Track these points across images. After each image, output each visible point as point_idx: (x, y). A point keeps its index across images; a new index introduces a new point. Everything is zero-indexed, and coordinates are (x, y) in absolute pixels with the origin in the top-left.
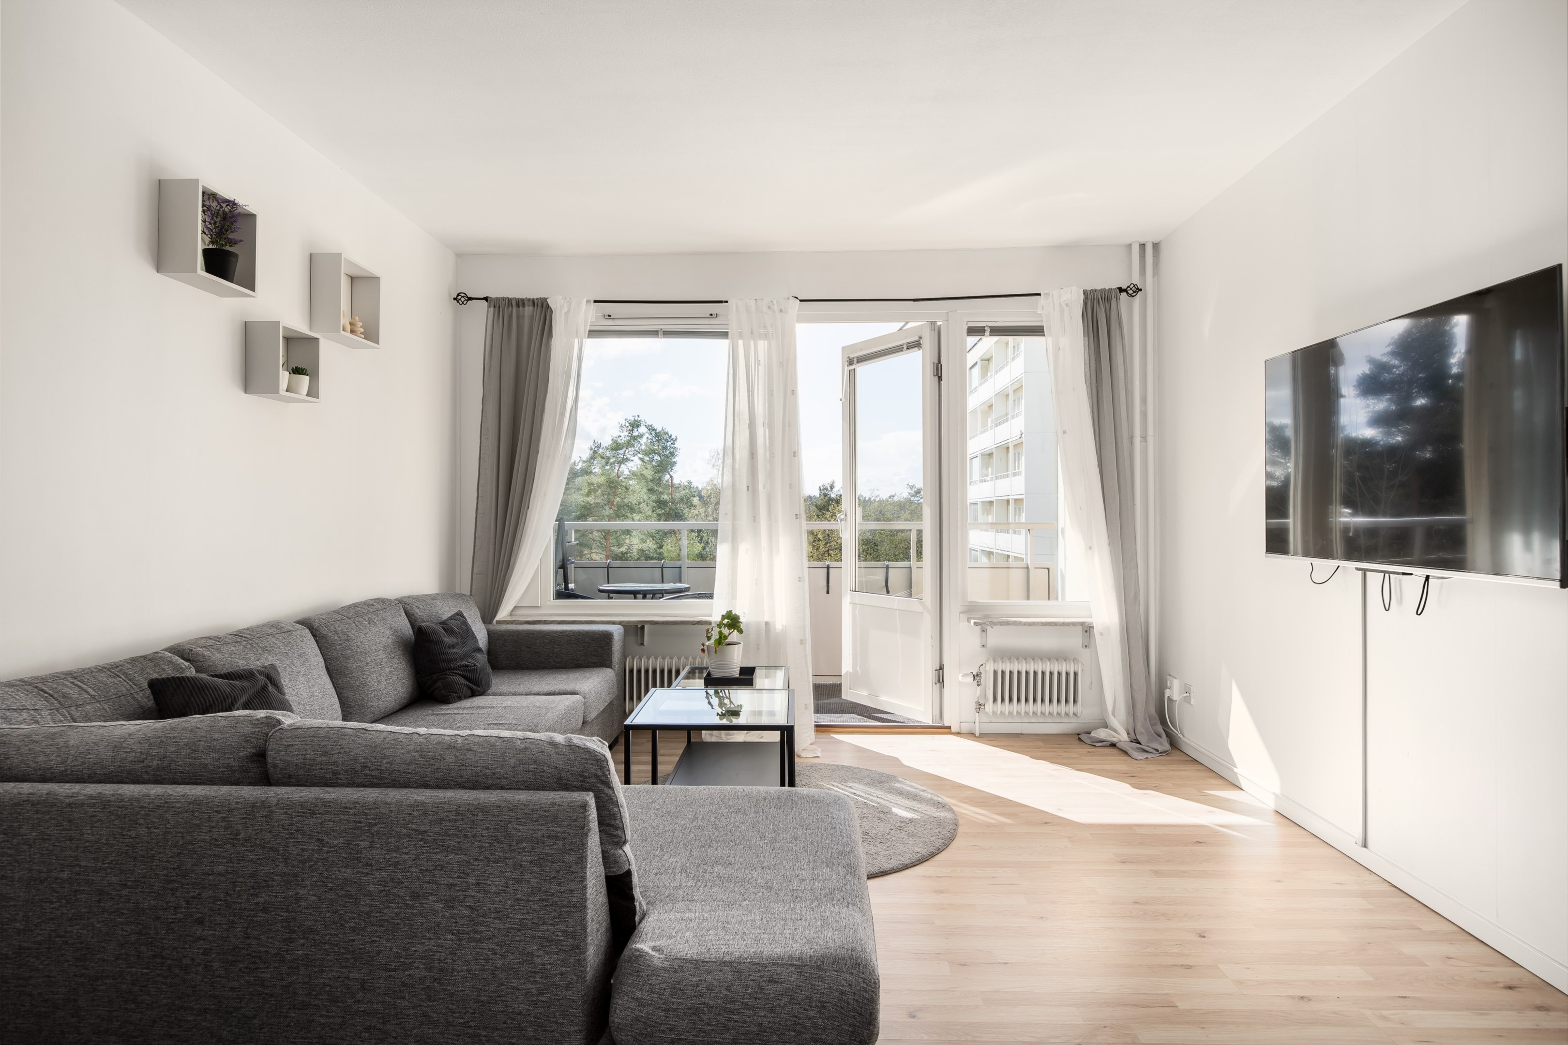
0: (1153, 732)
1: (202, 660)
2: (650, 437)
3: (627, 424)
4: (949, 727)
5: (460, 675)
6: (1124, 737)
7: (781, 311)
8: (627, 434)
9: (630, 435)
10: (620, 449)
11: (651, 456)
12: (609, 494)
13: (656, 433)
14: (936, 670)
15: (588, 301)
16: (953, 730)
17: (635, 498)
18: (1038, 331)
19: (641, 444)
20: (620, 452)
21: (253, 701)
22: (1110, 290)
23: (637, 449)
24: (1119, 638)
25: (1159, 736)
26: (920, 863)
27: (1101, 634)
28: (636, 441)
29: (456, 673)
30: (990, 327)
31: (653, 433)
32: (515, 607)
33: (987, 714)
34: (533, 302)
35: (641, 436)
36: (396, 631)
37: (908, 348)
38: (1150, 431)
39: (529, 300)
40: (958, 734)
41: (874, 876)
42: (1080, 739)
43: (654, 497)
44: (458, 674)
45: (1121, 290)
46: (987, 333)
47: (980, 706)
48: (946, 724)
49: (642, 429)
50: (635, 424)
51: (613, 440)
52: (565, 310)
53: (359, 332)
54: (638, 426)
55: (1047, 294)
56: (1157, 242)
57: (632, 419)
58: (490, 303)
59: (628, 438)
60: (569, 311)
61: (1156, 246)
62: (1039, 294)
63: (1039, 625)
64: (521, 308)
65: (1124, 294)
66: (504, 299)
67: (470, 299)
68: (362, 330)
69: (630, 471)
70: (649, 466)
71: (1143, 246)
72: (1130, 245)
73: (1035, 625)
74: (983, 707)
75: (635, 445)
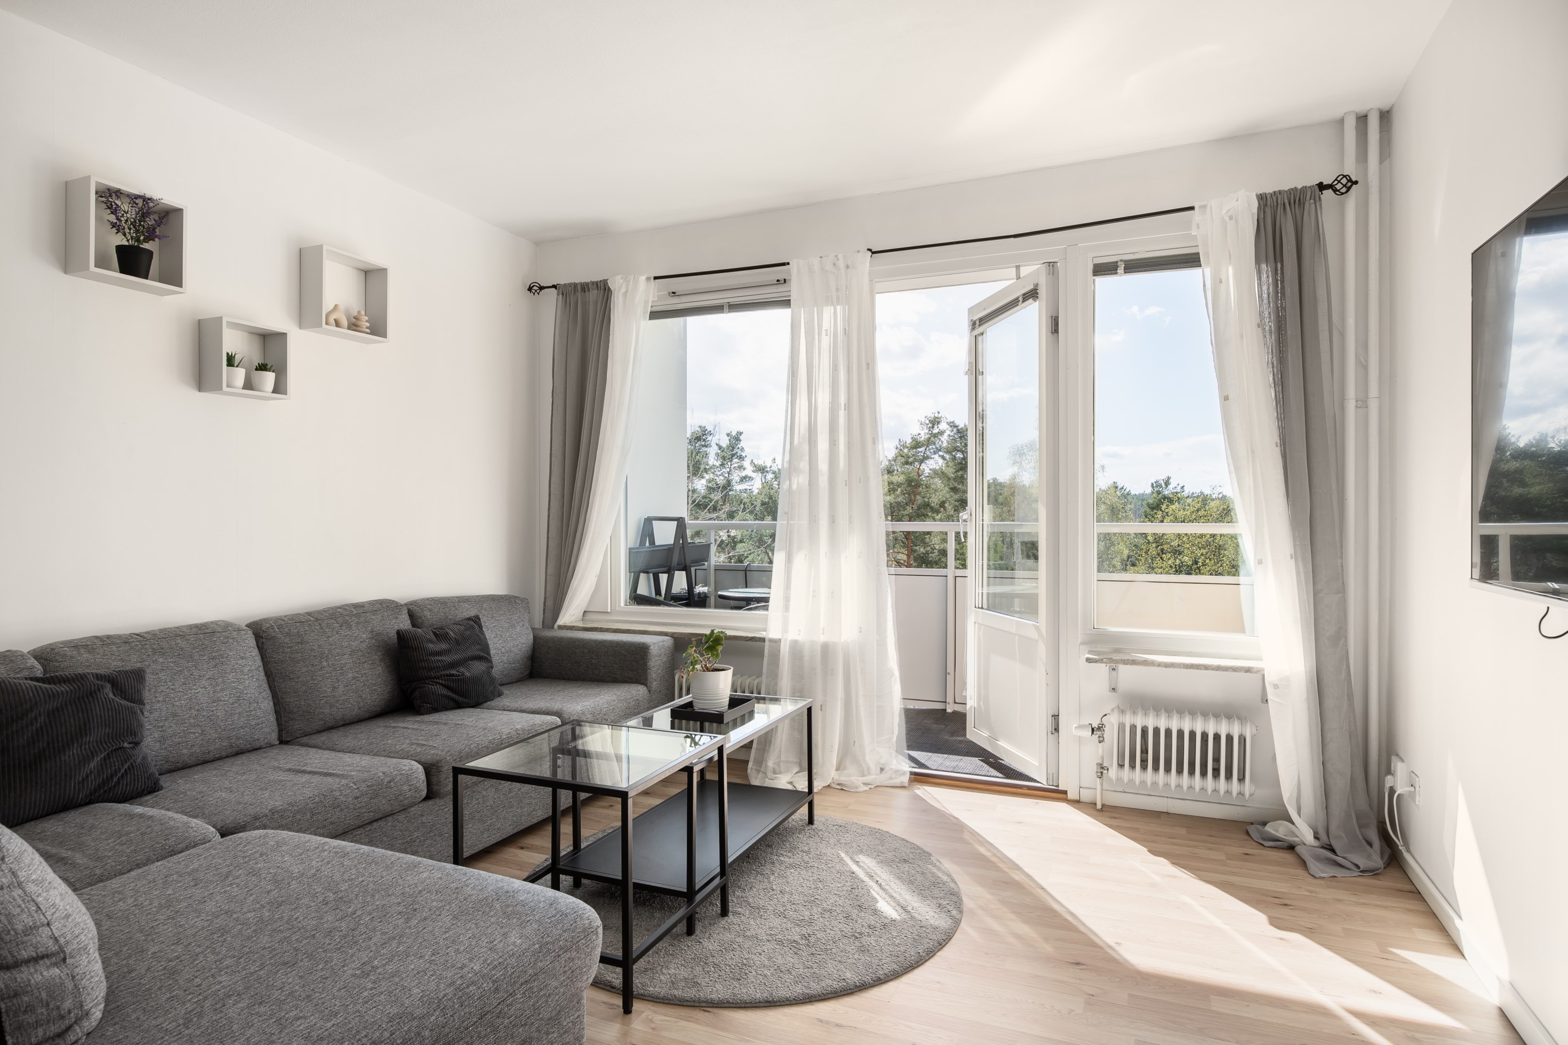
0: (1360, 837)
1: (61, 660)
2: (952, 434)
3: (927, 422)
4: (1065, 792)
5: (442, 684)
6: (1307, 836)
7: (847, 267)
8: (927, 431)
9: (930, 432)
10: (920, 447)
11: (954, 453)
12: (909, 494)
13: (958, 430)
14: (1052, 716)
15: (648, 279)
16: (1070, 796)
17: (936, 497)
18: (1191, 260)
19: (942, 442)
20: (920, 450)
21: (67, 708)
22: (1304, 189)
23: (938, 446)
24: (1305, 696)
25: (1370, 844)
26: (834, 997)
27: (1276, 687)
28: (936, 439)
29: (436, 683)
30: (1125, 261)
31: (955, 429)
32: (585, 612)
33: (1110, 780)
34: (596, 284)
35: (941, 433)
36: (379, 634)
37: (1024, 300)
38: (1373, 391)
39: (593, 283)
40: (1076, 803)
41: (754, 1005)
42: (1248, 833)
43: (956, 497)
44: (439, 683)
45: (1322, 187)
46: (1121, 270)
47: (1102, 769)
48: (1061, 788)
49: (943, 426)
50: (935, 422)
51: (912, 438)
52: (623, 290)
53: (365, 327)
54: (938, 423)
55: (1204, 207)
56: (1387, 109)
57: (933, 416)
58: (559, 290)
59: (929, 436)
60: (627, 291)
61: (1386, 116)
62: (1192, 208)
63: (1180, 667)
64: (587, 292)
65: (1328, 193)
66: (570, 284)
67: (541, 288)
68: (368, 325)
69: (930, 470)
70: (951, 464)
71: (1362, 119)
72: (1341, 121)
73: (1174, 667)
74: (1106, 772)
75: (937, 442)
